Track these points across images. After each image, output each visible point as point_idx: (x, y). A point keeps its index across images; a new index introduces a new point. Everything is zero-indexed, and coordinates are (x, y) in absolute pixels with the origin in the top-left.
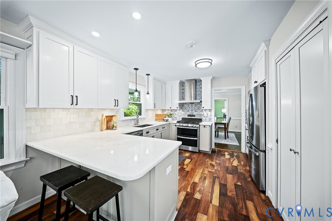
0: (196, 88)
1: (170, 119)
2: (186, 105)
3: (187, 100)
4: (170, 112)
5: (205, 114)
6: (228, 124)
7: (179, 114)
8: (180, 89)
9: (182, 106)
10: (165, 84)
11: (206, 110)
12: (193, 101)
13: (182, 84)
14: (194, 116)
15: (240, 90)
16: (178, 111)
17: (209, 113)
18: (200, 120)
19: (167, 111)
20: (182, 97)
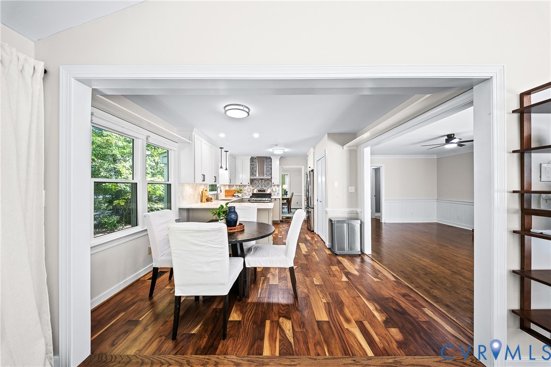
1: (240, 195)
2: (256, 181)
4: (239, 187)
5: (274, 190)
6: (291, 199)
7: (249, 190)
8: (251, 165)
9: (252, 181)
10: (235, 158)
11: (274, 185)
12: (263, 177)
13: (252, 159)
14: (264, 191)
15: (300, 170)
16: (247, 187)
17: (277, 188)
18: (271, 195)
19: (235, 187)
20: (252, 173)
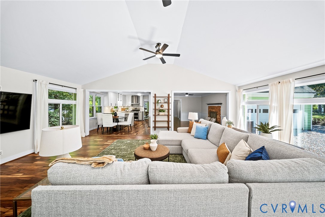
0: (138, 99)
1: (127, 110)
2: (134, 105)
3: (134, 103)
4: (127, 107)
5: (141, 108)
8: (132, 98)
9: (132, 105)
12: (136, 103)
13: (132, 96)
14: (137, 109)
16: (131, 107)
18: (139, 110)
19: (125, 107)
20: (132, 102)
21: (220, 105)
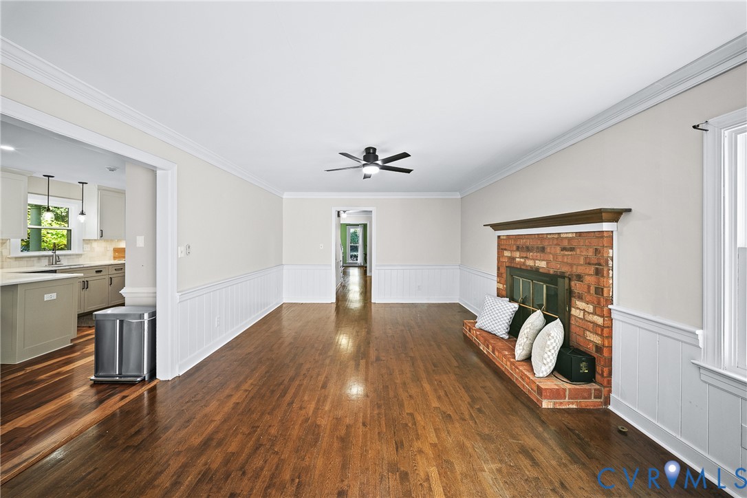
21: (606, 227)
